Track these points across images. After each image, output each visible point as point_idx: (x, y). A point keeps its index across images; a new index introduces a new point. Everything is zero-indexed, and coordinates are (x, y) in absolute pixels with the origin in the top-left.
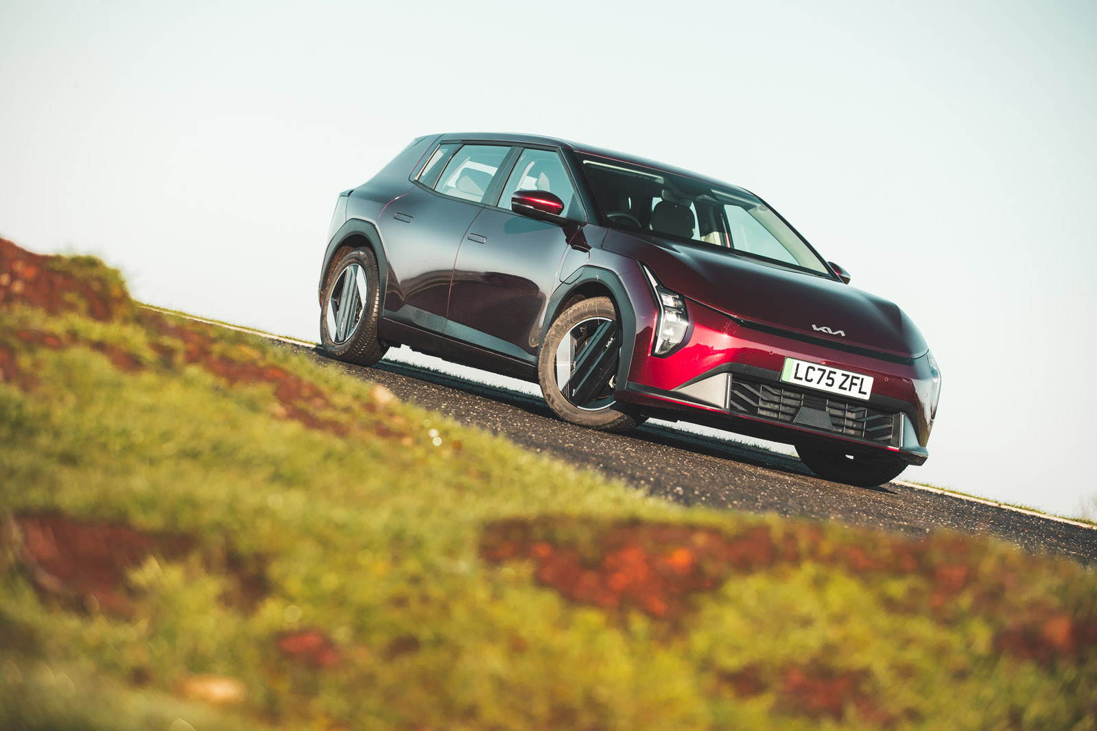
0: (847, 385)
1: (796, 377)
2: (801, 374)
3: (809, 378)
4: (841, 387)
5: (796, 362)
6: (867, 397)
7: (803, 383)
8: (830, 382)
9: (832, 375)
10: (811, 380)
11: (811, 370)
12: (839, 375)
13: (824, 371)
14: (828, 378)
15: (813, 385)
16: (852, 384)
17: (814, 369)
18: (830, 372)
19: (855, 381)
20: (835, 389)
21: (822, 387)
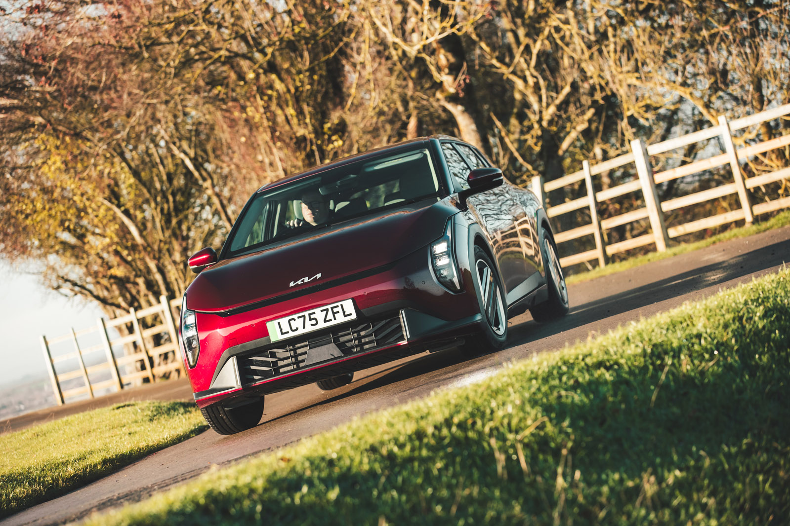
0: (330, 315)
1: (282, 334)
2: (286, 328)
3: (294, 328)
4: (325, 321)
5: (276, 322)
6: (354, 316)
7: (292, 334)
8: (314, 322)
9: (312, 316)
10: (297, 329)
11: (292, 322)
12: (319, 314)
13: (304, 316)
14: (311, 320)
15: (301, 331)
16: (334, 313)
17: (294, 320)
18: (310, 315)
19: (335, 310)
20: (322, 325)
21: (309, 329)
